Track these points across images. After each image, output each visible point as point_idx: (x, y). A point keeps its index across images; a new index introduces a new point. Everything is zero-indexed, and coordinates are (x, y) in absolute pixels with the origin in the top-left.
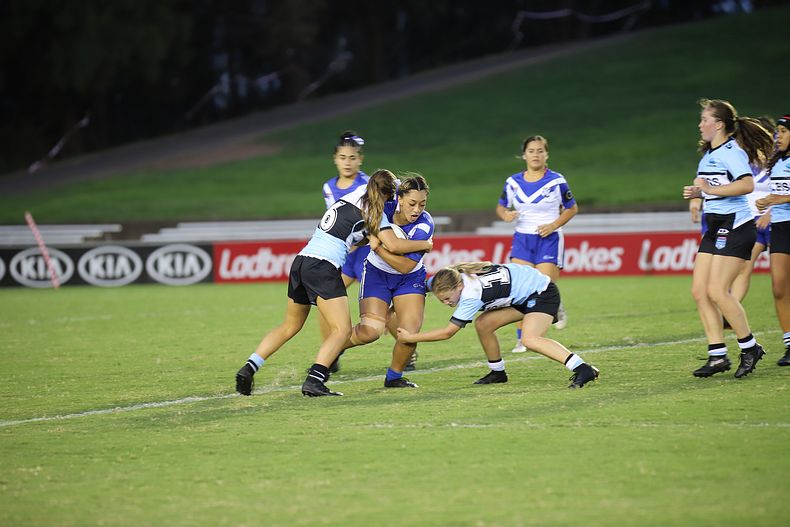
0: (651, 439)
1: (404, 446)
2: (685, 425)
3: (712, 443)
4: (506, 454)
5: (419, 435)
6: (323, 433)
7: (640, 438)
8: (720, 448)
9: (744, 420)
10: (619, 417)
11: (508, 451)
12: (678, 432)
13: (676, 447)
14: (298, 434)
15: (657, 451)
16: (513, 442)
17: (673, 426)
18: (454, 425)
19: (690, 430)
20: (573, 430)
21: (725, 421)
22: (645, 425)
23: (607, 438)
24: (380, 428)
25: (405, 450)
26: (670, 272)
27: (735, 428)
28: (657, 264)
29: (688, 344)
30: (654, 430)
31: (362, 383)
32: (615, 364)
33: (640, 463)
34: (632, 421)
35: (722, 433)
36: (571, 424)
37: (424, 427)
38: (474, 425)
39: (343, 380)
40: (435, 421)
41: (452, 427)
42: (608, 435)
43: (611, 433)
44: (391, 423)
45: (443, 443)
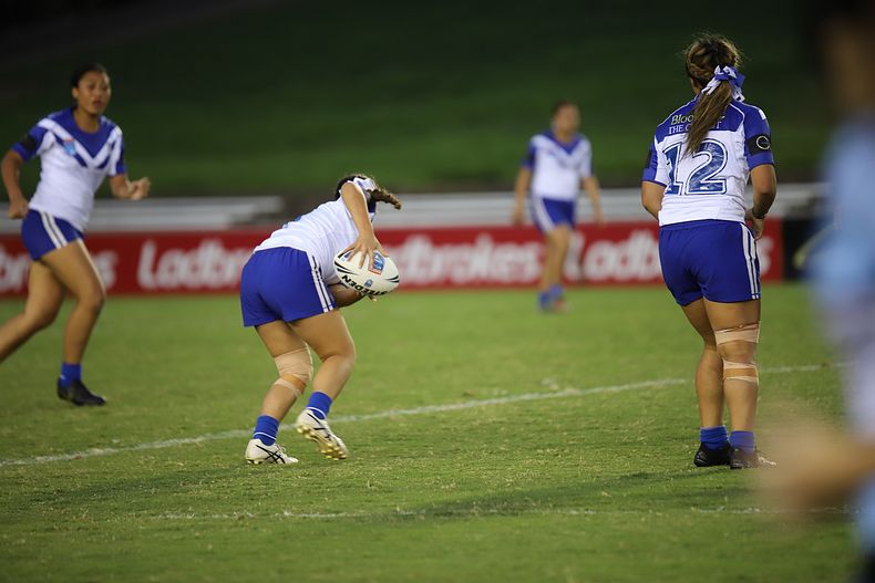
0: (583, 533)
1: (210, 547)
2: (636, 512)
3: (675, 539)
4: (365, 557)
5: (234, 530)
6: (87, 529)
7: (567, 532)
8: (687, 546)
9: (723, 504)
10: (536, 501)
11: (368, 553)
12: (625, 523)
13: (621, 544)
14: (47, 530)
15: (594, 552)
16: (377, 539)
17: (617, 514)
18: (286, 514)
19: (643, 519)
20: (466, 520)
21: (694, 505)
22: (574, 512)
23: (518, 532)
24: (174, 521)
25: (212, 553)
26: (611, 282)
27: (710, 517)
28: (593, 270)
29: (638, 390)
30: (588, 519)
31: (146, 451)
32: (531, 420)
33: (567, 570)
34: (555, 506)
35: (690, 524)
36: (465, 511)
37: (242, 518)
38: (317, 515)
39: (118, 446)
40: (258, 509)
41: (284, 518)
42: (520, 527)
43: (523, 524)
44: (191, 513)
45: (270, 542)
